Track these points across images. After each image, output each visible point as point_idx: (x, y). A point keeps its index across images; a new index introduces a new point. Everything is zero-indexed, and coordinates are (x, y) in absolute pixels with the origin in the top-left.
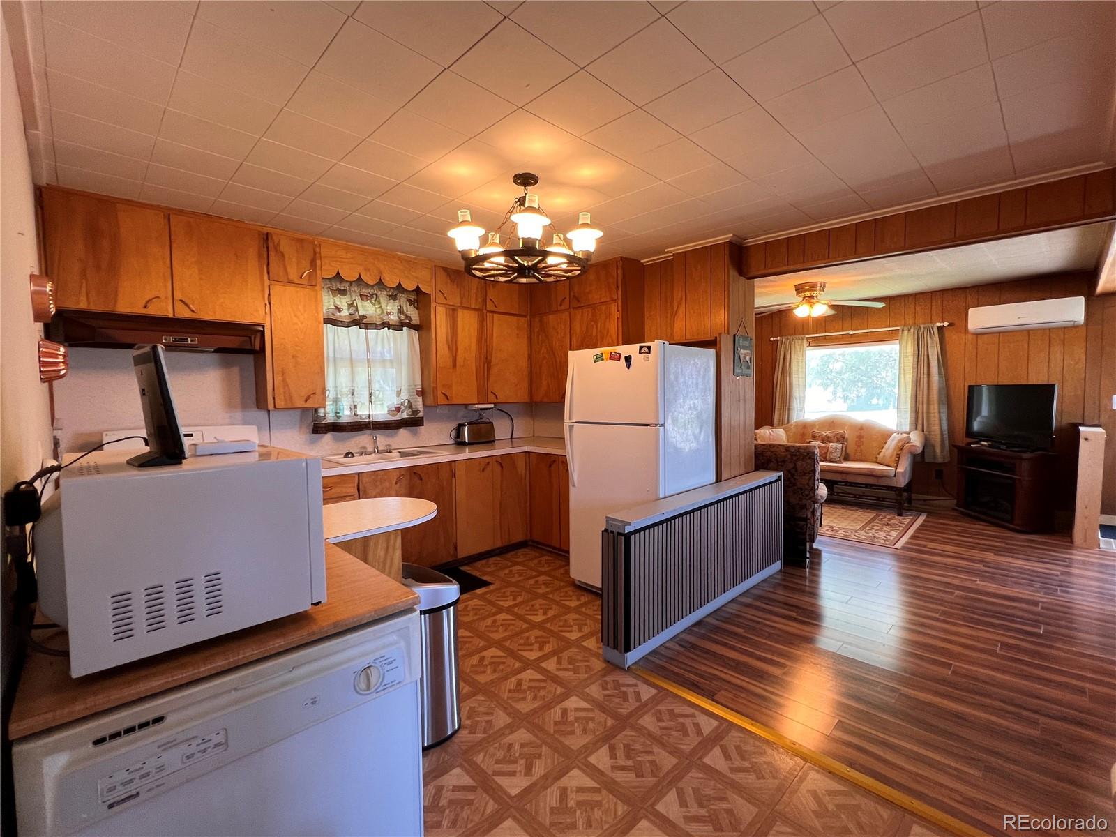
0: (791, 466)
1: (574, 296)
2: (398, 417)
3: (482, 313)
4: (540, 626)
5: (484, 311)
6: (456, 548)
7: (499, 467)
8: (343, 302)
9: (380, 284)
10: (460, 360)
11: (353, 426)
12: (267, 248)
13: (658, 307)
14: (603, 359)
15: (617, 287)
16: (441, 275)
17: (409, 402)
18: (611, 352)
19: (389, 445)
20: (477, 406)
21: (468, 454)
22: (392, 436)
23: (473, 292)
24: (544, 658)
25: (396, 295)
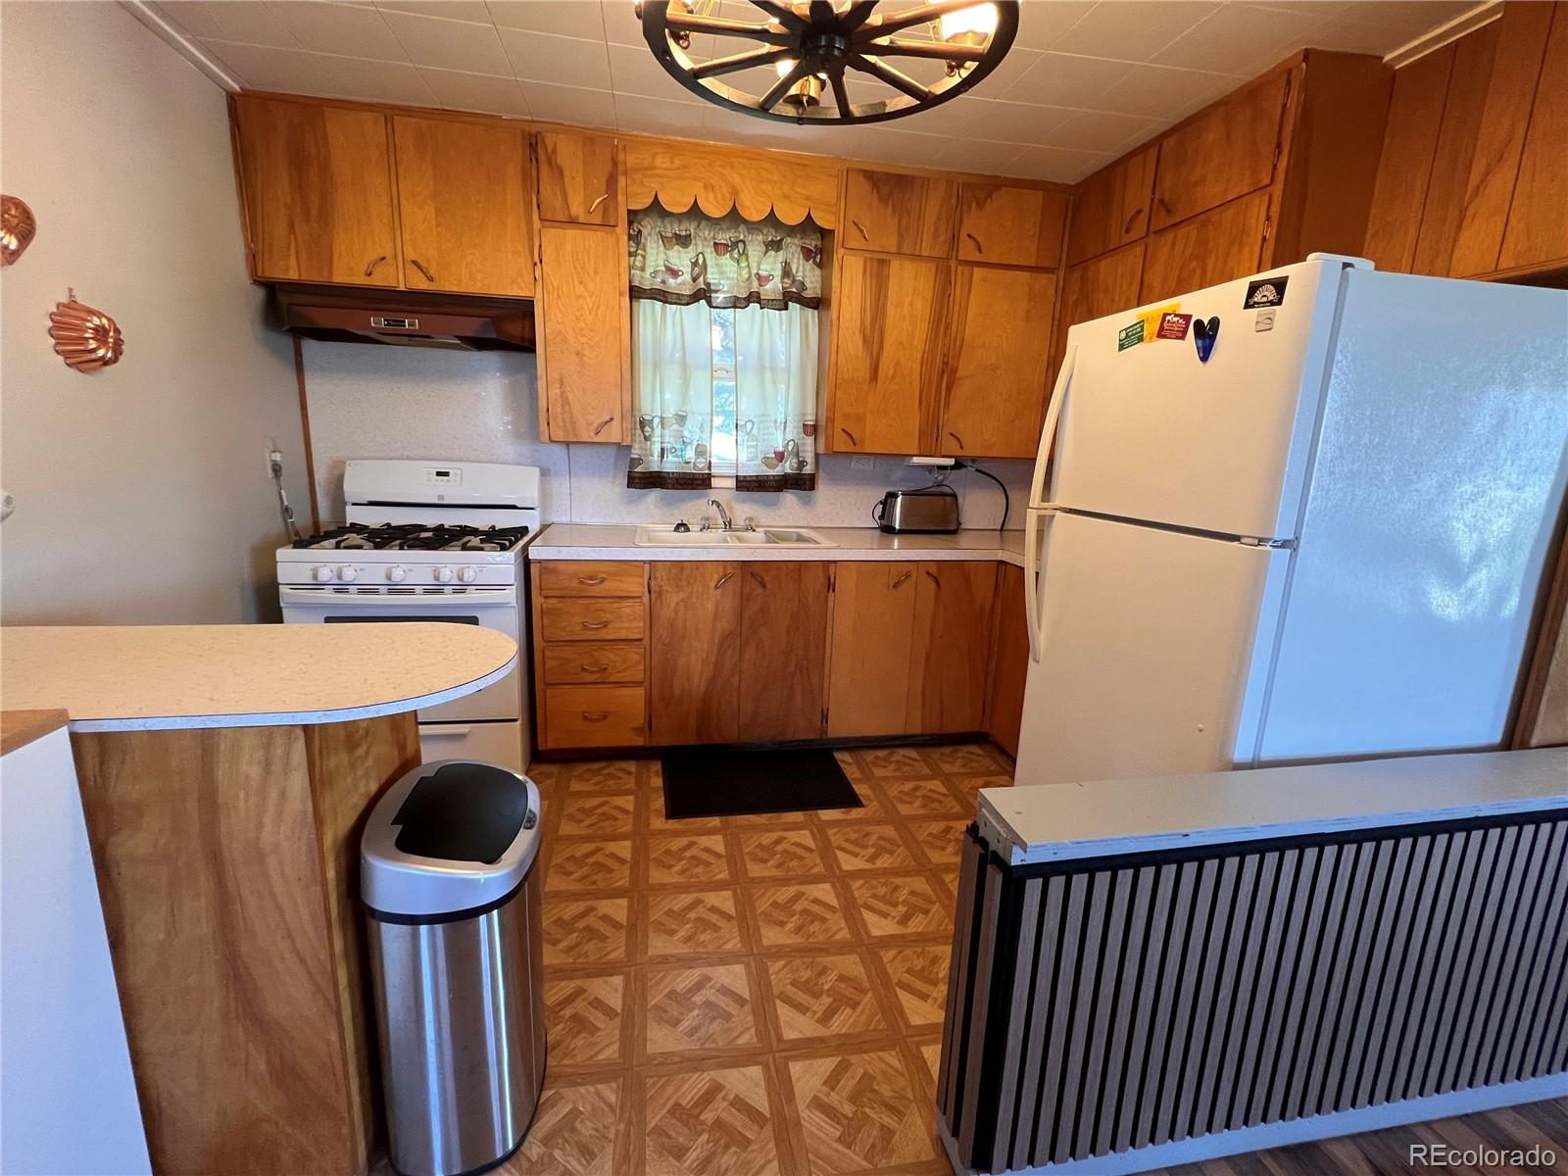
1: (1162, 201)
2: (777, 471)
3: (947, 271)
4: (869, 949)
5: (953, 264)
6: (825, 717)
7: (932, 585)
8: (681, 258)
9: (734, 217)
10: (886, 367)
11: (677, 479)
12: (537, 160)
15: (1279, 146)
16: (861, 187)
17: (796, 446)
19: (751, 519)
20: (916, 460)
21: (898, 551)
23: (930, 220)
25: (781, 240)
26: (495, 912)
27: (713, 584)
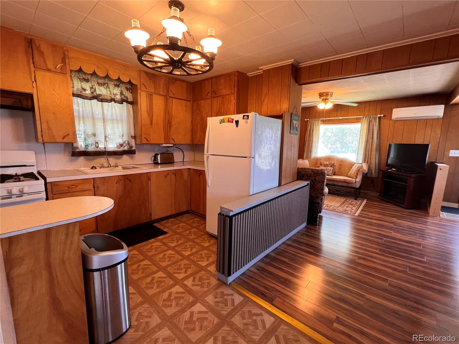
0: (313, 178)
1: (213, 91)
2: (121, 149)
3: (167, 97)
5: (168, 97)
6: (151, 215)
7: (174, 175)
8: (87, 86)
9: (107, 77)
10: (154, 121)
11: (95, 153)
12: (32, 48)
13: (255, 98)
14: (224, 122)
15: (235, 87)
16: (143, 75)
17: (128, 142)
18: (229, 118)
19: (117, 163)
20: (164, 145)
21: (160, 169)
22: (118, 159)
23: (162, 86)
24: (186, 278)
25: (119, 85)
26: (123, 263)
27: (115, 183)
